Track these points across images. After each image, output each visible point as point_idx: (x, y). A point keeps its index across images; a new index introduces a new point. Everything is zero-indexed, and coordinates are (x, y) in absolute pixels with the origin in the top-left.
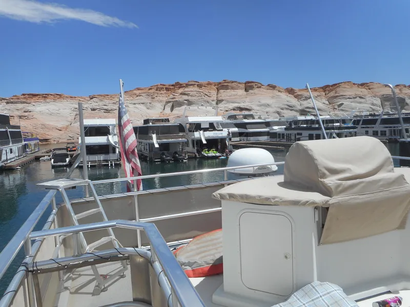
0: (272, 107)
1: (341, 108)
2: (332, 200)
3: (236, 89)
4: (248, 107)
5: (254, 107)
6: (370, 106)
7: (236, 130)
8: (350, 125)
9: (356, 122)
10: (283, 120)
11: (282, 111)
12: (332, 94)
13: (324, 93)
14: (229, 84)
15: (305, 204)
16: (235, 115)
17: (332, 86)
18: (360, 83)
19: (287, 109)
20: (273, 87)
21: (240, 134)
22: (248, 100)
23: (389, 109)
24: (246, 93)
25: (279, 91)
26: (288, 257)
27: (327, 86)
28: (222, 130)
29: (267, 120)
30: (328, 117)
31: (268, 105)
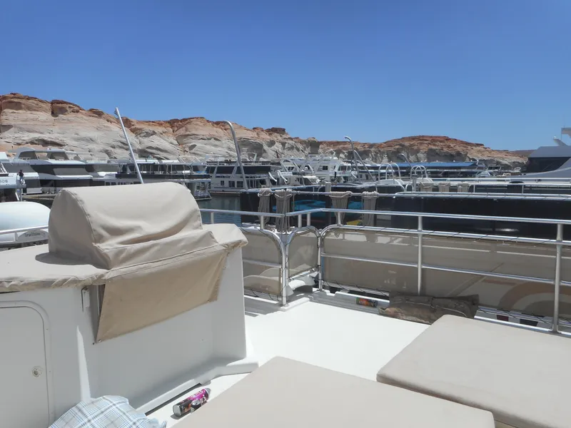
0: (97, 144)
1: (193, 151)
2: (109, 274)
3: (35, 110)
4: (57, 141)
5: (67, 141)
6: (227, 151)
7: (35, 175)
8: (203, 173)
9: (210, 170)
10: (113, 162)
11: (112, 149)
12: (182, 131)
13: (171, 130)
14: (23, 101)
15: (63, 283)
16: (34, 152)
17: (181, 121)
18: (215, 121)
19: (121, 147)
20: (99, 114)
21: (43, 183)
22: (56, 129)
23: (247, 156)
24: (53, 118)
25: (108, 121)
26: (39, 373)
27: (177, 120)
28: (7, 175)
29: (89, 162)
30: (176, 162)
31: (91, 140)
